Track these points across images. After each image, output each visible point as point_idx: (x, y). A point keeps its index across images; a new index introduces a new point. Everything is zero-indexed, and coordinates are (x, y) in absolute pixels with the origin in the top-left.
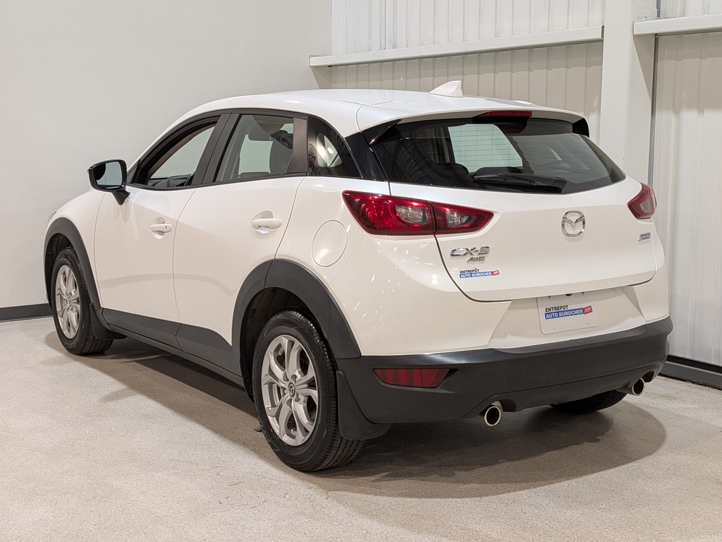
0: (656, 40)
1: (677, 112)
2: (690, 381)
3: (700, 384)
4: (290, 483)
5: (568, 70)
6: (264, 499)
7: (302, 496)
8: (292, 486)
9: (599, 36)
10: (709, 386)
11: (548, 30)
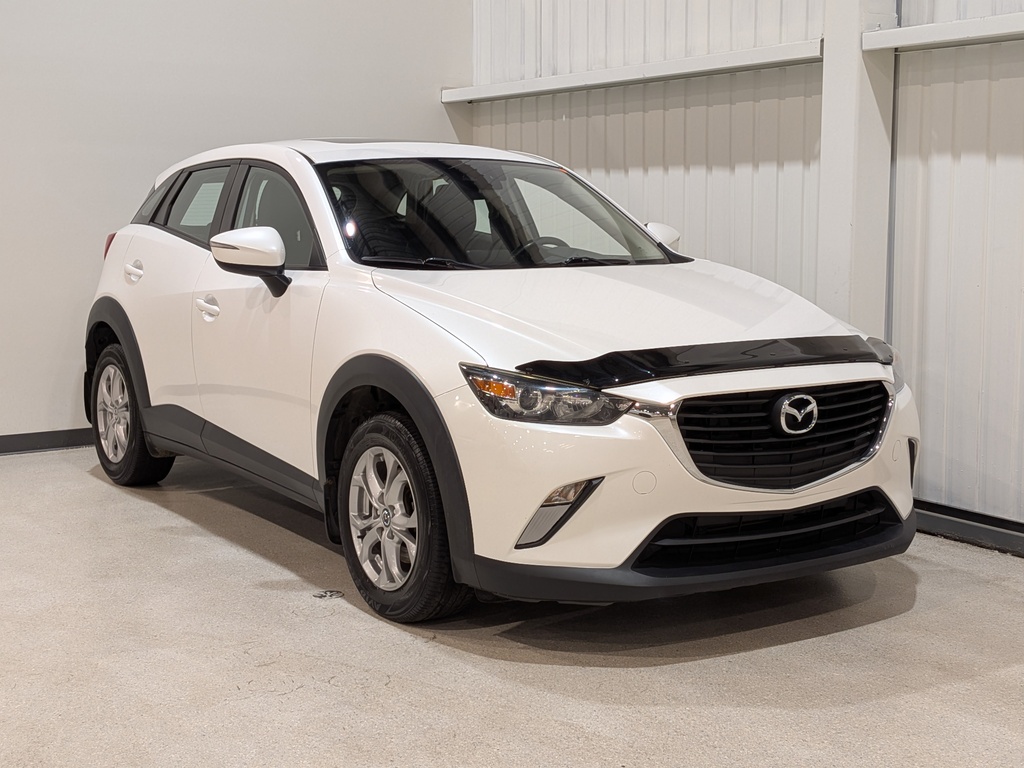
0: (897, 58)
1: (925, 156)
2: (942, 535)
3: (955, 540)
4: (342, 664)
5: (782, 101)
6: (299, 685)
7: (353, 681)
8: (344, 667)
9: (817, 54)
10: (968, 542)
11: (754, 47)
